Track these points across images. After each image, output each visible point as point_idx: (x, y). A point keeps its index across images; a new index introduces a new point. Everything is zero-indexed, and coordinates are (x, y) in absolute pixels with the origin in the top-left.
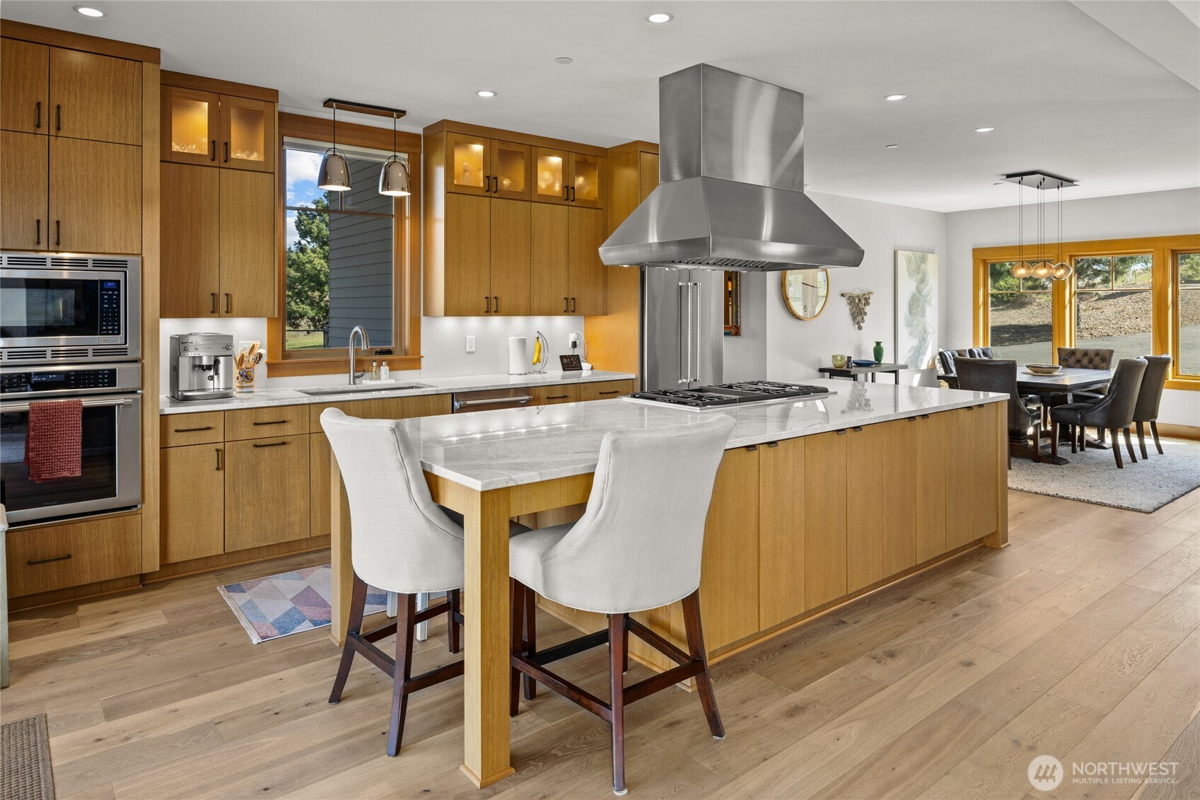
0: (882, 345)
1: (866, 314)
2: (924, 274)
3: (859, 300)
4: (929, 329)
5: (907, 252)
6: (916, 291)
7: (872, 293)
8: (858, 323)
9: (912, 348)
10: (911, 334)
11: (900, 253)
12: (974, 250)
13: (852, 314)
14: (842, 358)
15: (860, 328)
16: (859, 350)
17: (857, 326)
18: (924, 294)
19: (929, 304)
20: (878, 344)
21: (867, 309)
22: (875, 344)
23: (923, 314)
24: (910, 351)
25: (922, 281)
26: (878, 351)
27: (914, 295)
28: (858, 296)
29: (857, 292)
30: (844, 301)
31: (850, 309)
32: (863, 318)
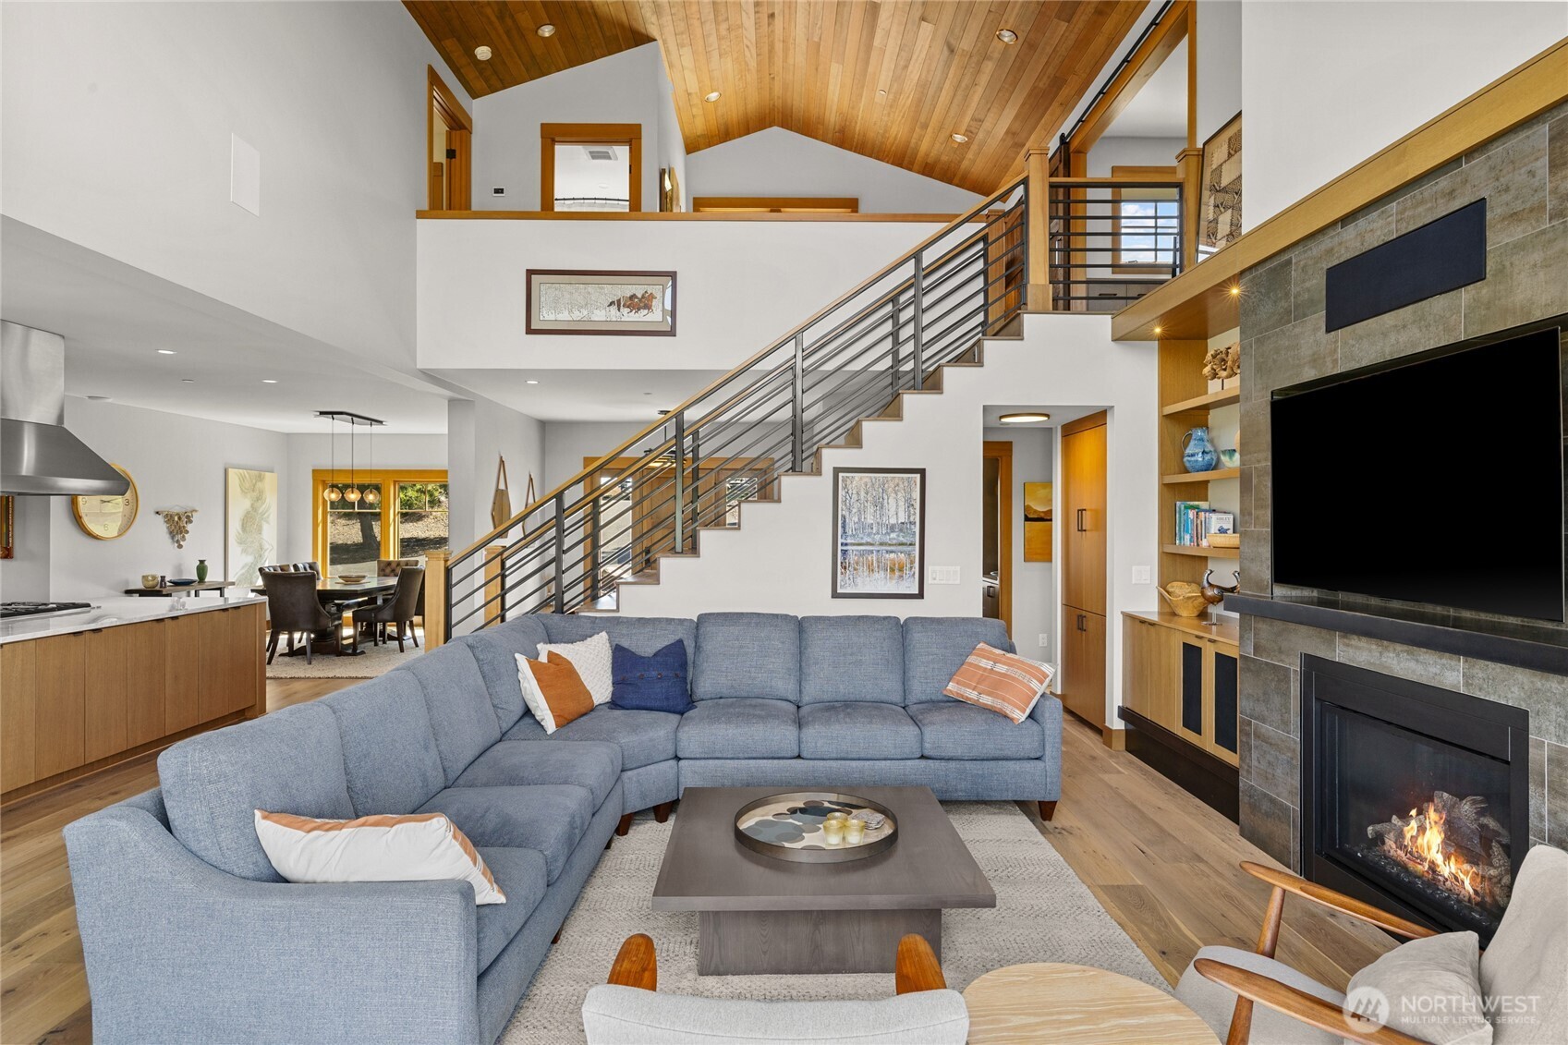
0: (206, 563)
1: (187, 532)
2: (261, 492)
3: (180, 518)
4: (266, 546)
5: (241, 471)
6: (250, 509)
7: (196, 511)
8: (178, 541)
9: (246, 565)
10: (244, 551)
11: (231, 471)
12: (313, 470)
13: (171, 533)
14: (154, 578)
15: (180, 546)
16: (179, 569)
17: (176, 545)
18: (260, 511)
19: (268, 522)
20: (202, 562)
21: (189, 527)
22: (198, 563)
23: (260, 531)
24: (243, 568)
25: (259, 498)
26: (202, 569)
27: (248, 513)
28: (178, 514)
29: (176, 510)
30: (160, 519)
31: (168, 528)
32: (184, 537)
